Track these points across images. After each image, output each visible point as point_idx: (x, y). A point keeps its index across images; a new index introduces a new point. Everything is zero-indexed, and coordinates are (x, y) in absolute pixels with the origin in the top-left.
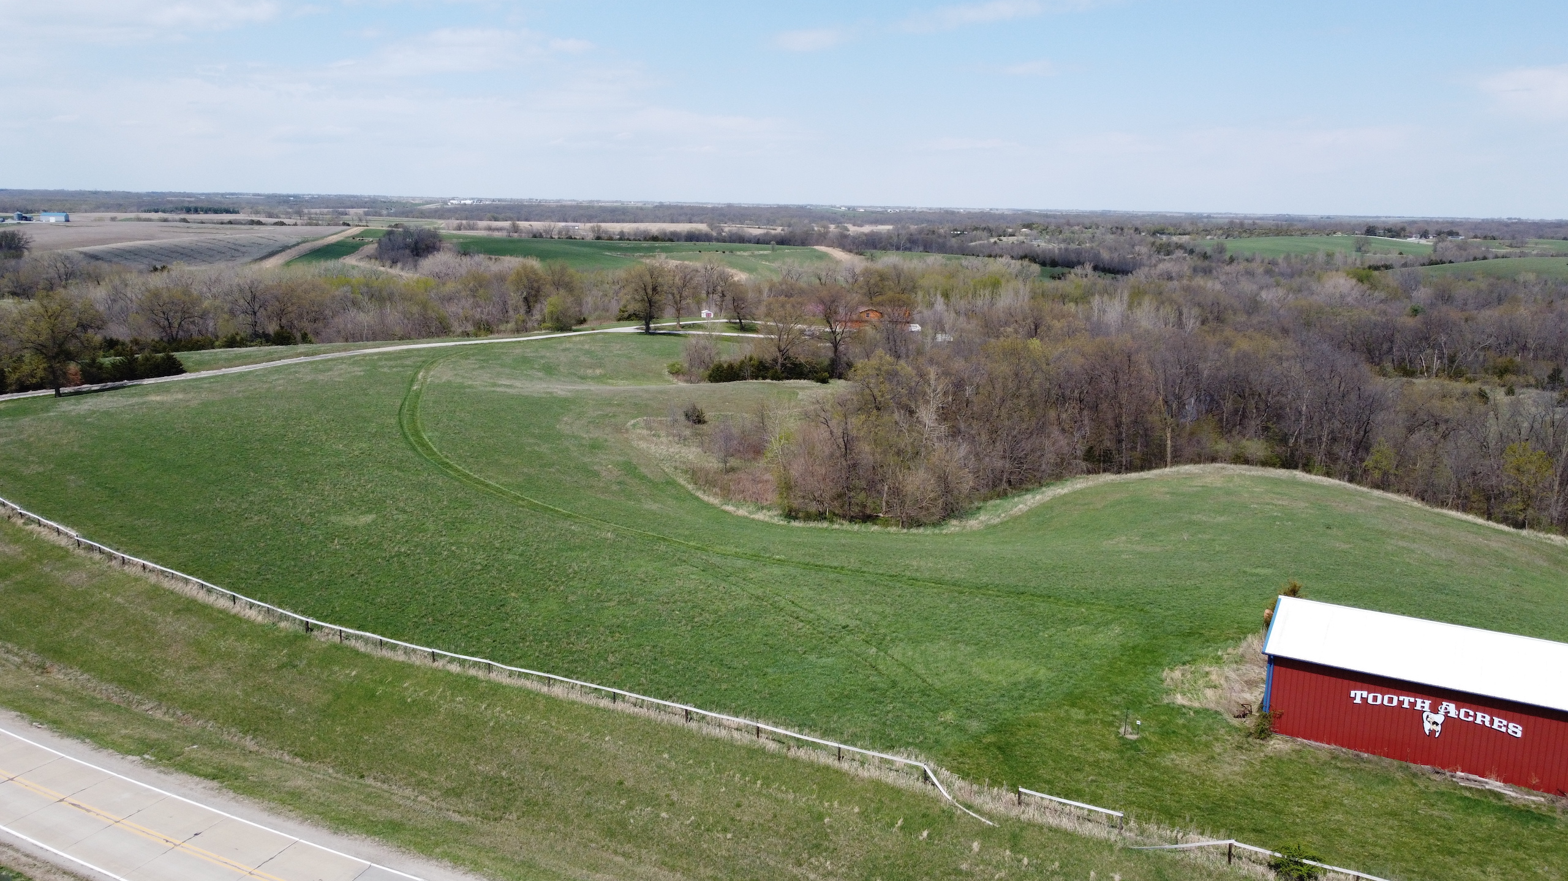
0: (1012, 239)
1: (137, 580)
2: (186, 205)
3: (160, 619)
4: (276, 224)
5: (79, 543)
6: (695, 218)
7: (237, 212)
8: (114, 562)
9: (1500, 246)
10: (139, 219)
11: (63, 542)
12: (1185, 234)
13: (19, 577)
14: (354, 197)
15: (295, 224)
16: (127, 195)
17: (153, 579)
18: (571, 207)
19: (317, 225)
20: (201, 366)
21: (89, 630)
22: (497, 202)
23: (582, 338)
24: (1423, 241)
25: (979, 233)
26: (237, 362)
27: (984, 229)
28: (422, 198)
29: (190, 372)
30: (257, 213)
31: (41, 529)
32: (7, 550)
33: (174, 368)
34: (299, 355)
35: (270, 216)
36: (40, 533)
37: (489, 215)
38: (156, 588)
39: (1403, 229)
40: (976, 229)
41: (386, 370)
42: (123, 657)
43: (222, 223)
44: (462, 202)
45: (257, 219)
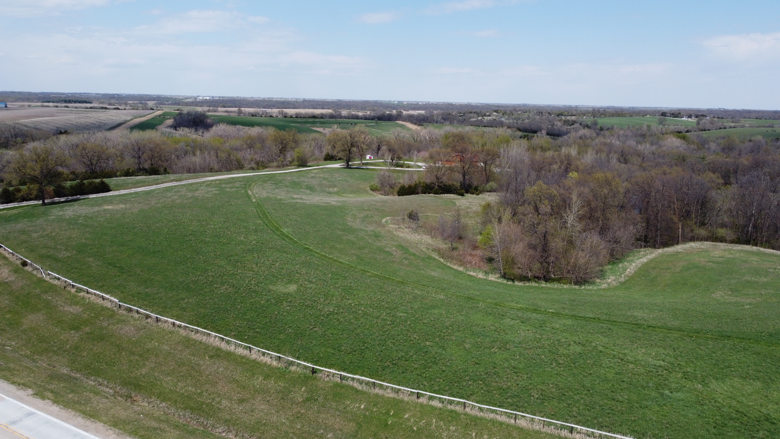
0: (489, 118)
1: (171, 333)
2: (63, 99)
3: (201, 362)
4: (115, 109)
5: (120, 306)
6: (325, 107)
7: (91, 103)
8: (149, 320)
9: (728, 122)
10: (43, 106)
11: (109, 305)
12: (572, 116)
13: (87, 329)
14: (148, 95)
15: (125, 109)
16: (30, 94)
17: (182, 332)
18: (261, 101)
19: (137, 109)
20: (119, 187)
21: (152, 369)
22: (221, 98)
23: (317, 171)
24: (690, 120)
25: (472, 115)
26: (139, 185)
27: (475, 113)
28: (182, 96)
29: (114, 191)
30: (102, 103)
31: (88, 296)
32: (71, 310)
33: (105, 188)
34: (172, 181)
35: (110, 104)
36: (89, 298)
37: (221, 105)
38: (188, 339)
39: (679, 113)
40: (471, 113)
41: (228, 190)
42: (186, 391)
43: (87, 108)
44: (205, 98)
45: (104, 106)
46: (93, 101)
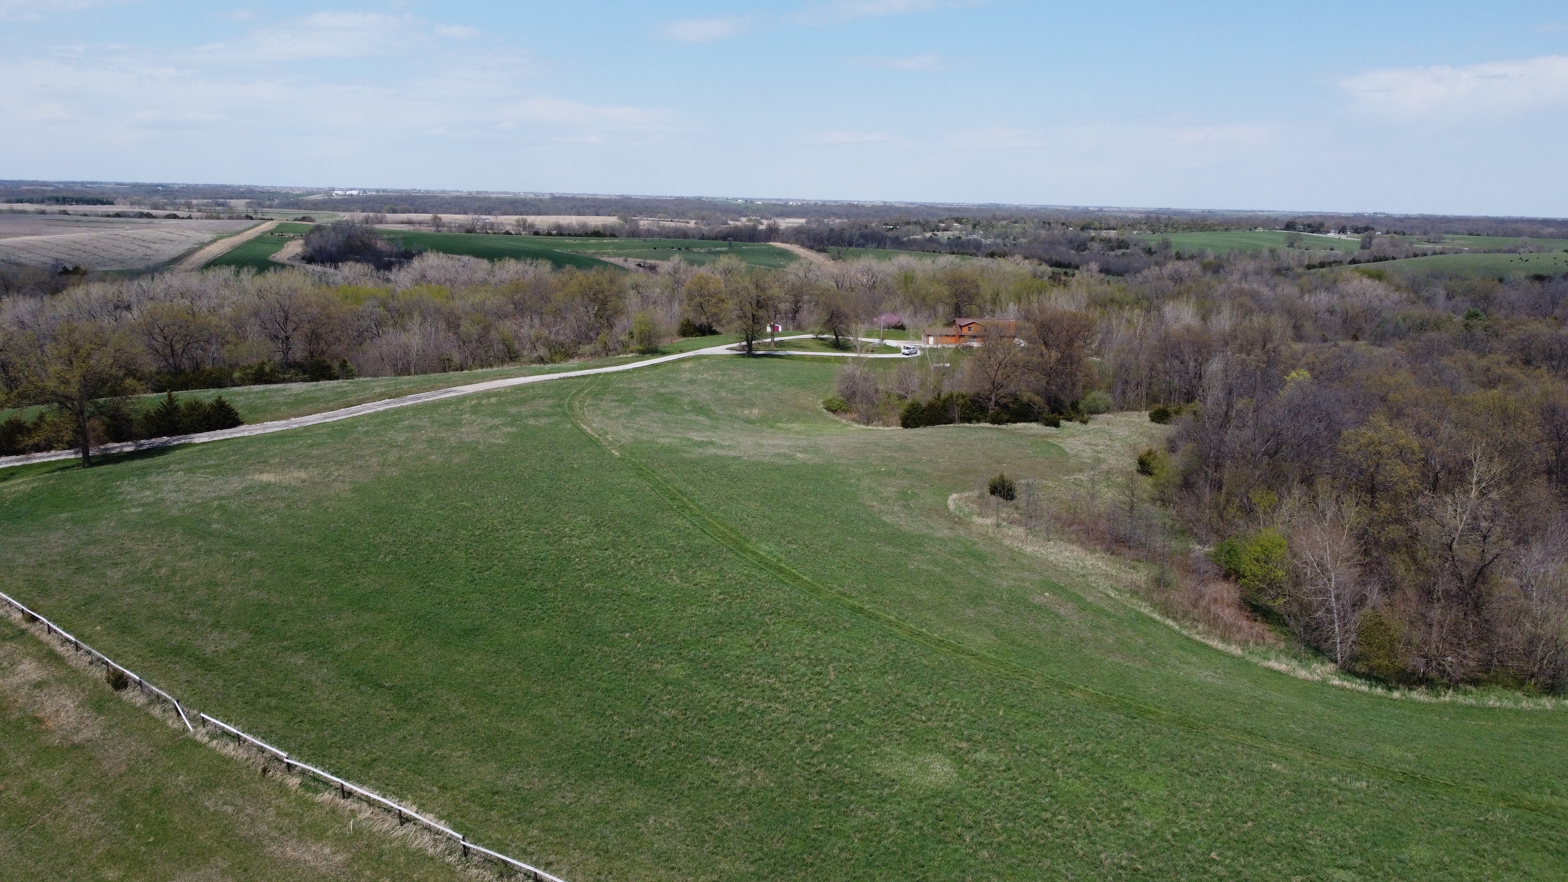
0: (946, 234)
2: (51, 194)
4: (168, 217)
6: (600, 211)
7: (111, 203)
9: (1419, 241)
10: (12, 211)
12: (1110, 229)
15: (190, 218)
19: (217, 218)
20: (260, 414)
23: (687, 364)
24: (1343, 237)
25: (911, 227)
27: (915, 223)
28: (299, 189)
29: (249, 423)
32: (309, 858)
33: (225, 417)
35: (155, 207)
39: (1322, 225)
40: (908, 223)
43: (108, 216)
44: (348, 193)
45: (146, 211)
46: (116, 199)
